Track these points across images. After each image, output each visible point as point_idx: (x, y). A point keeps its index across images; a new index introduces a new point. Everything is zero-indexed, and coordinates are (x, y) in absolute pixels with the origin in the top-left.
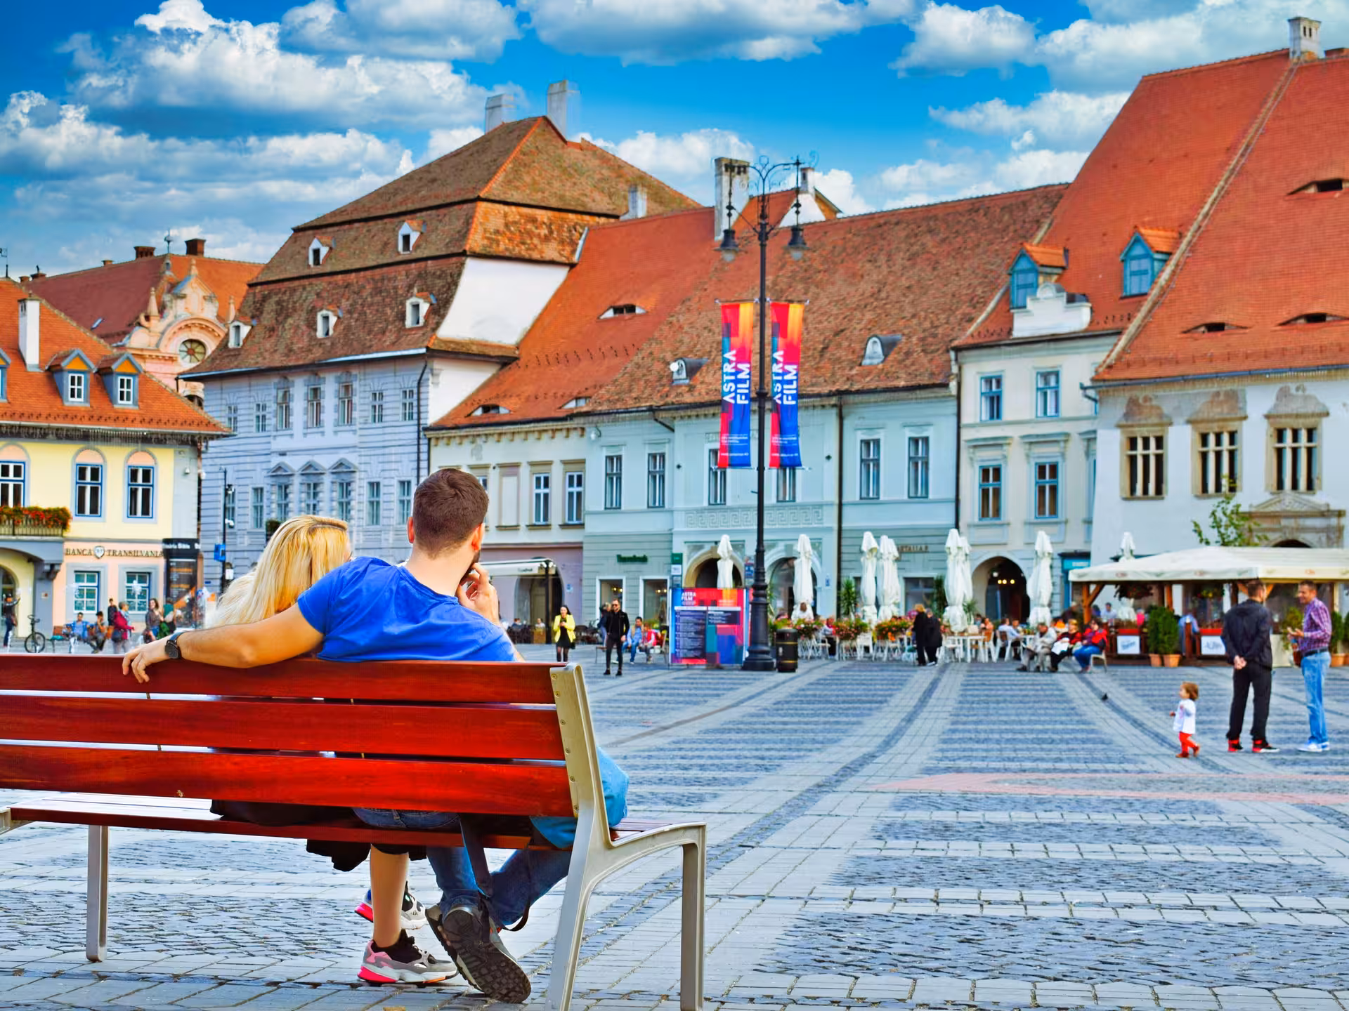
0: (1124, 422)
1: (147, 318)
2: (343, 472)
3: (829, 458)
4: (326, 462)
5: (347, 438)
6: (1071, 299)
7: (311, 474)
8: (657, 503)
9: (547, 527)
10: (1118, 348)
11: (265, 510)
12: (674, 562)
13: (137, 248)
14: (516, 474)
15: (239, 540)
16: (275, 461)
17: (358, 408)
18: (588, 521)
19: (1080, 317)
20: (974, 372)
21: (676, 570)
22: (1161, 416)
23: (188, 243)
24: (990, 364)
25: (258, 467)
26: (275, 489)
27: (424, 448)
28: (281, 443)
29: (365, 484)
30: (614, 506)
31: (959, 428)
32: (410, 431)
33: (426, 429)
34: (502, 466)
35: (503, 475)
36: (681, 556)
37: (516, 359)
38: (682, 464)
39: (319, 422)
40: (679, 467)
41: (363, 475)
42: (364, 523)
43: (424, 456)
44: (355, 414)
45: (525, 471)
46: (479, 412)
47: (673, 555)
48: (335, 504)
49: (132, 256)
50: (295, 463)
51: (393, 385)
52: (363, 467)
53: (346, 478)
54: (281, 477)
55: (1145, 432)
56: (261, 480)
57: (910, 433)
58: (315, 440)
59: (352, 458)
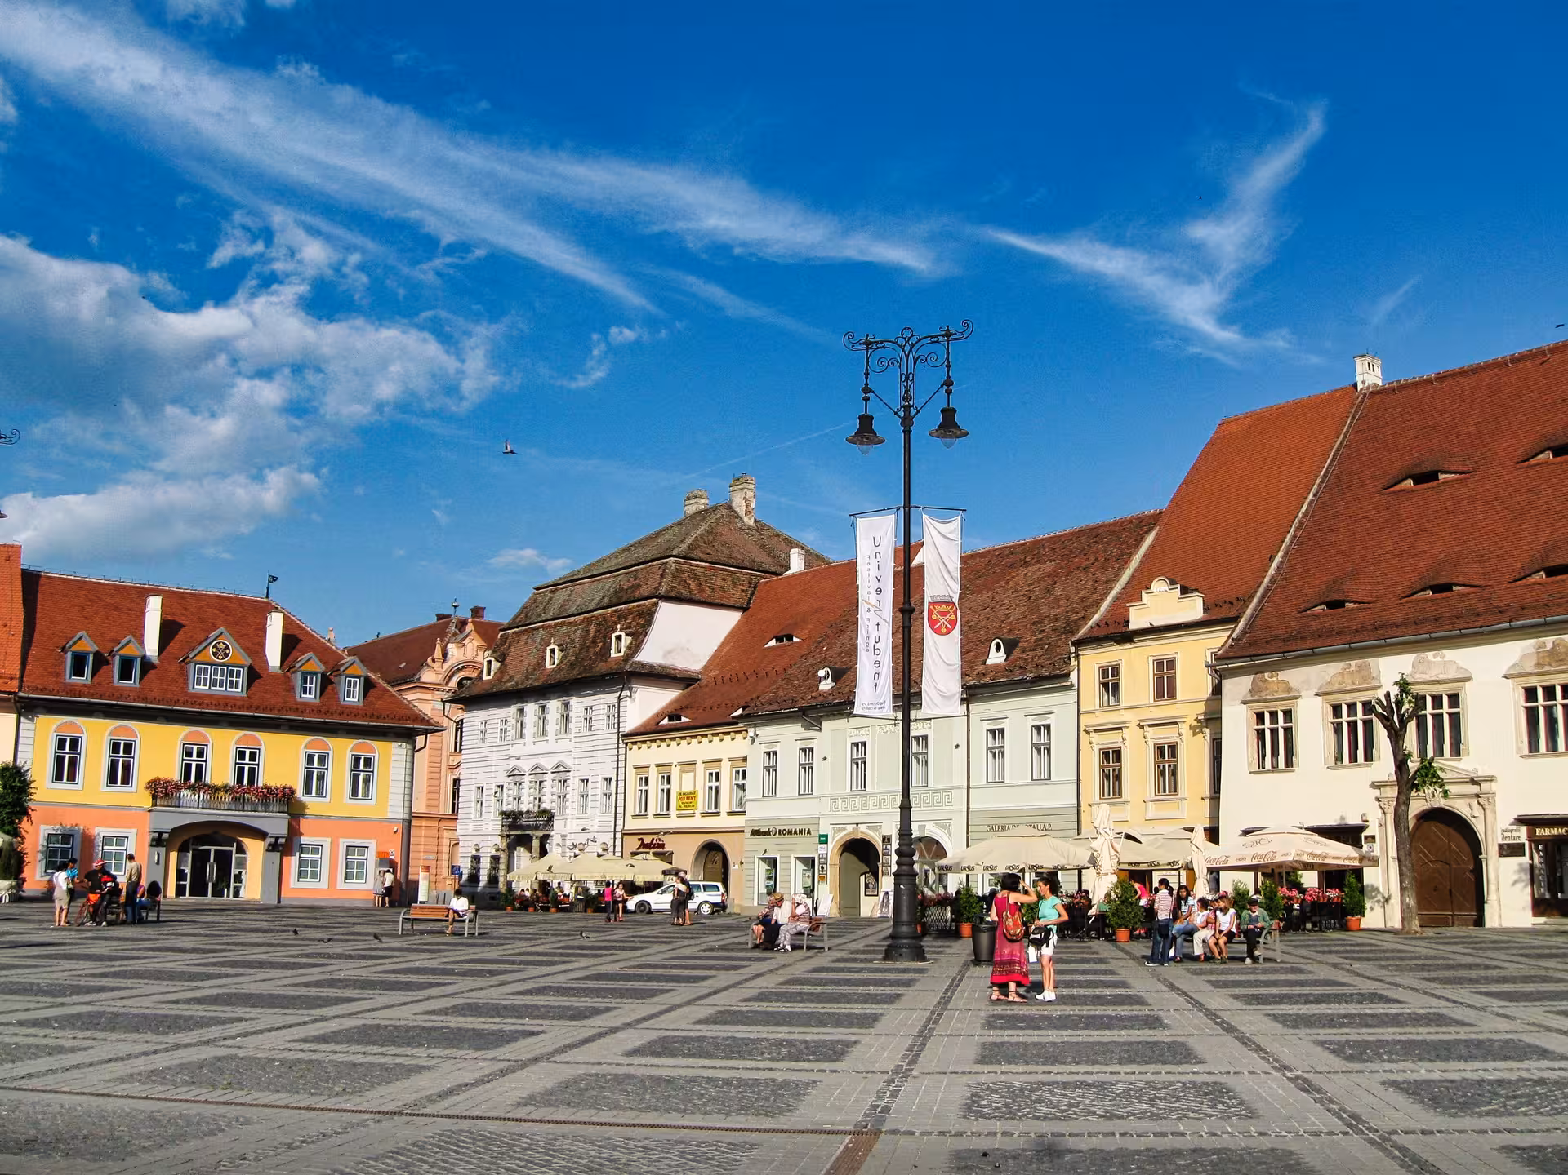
0: (1249, 698)
1: (434, 661)
2: (561, 771)
3: (957, 746)
4: (548, 763)
5: (565, 744)
6: (1185, 590)
7: (537, 772)
8: (807, 790)
9: (717, 814)
10: (1237, 631)
11: (505, 803)
12: (821, 842)
13: (437, 615)
14: (694, 771)
15: (484, 827)
16: (513, 763)
17: (574, 720)
18: (748, 808)
19: (1193, 608)
20: (1092, 661)
21: (822, 849)
22: (1289, 689)
23: (472, 610)
24: (1110, 654)
25: (501, 769)
26: (512, 785)
27: (622, 751)
28: (516, 750)
29: (577, 780)
30: (772, 793)
31: (1079, 715)
32: (612, 739)
33: (625, 735)
34: (681, 764)
35: (682, 771)
36: (826, 836)
37: (698, 680)
38: (829, 758)
39: (544, 733)
40: (825, 759)
41: (577, 774)
42: (575, 812)
43: (622, 758)
44: (571, 726)
45: (700, 767)
46: (665, 721)
47: (821, 836)
48: (555, 797)
49: (434, 620)
50: (526, 765)
51: (601, 702)
52: (576, 768)
53: (563, 776)
54: (515, 775)
55: (1272, 706)
56: (503, 779)
57: (1032, 721)
58: (541, 747)
59: (568, 761)
